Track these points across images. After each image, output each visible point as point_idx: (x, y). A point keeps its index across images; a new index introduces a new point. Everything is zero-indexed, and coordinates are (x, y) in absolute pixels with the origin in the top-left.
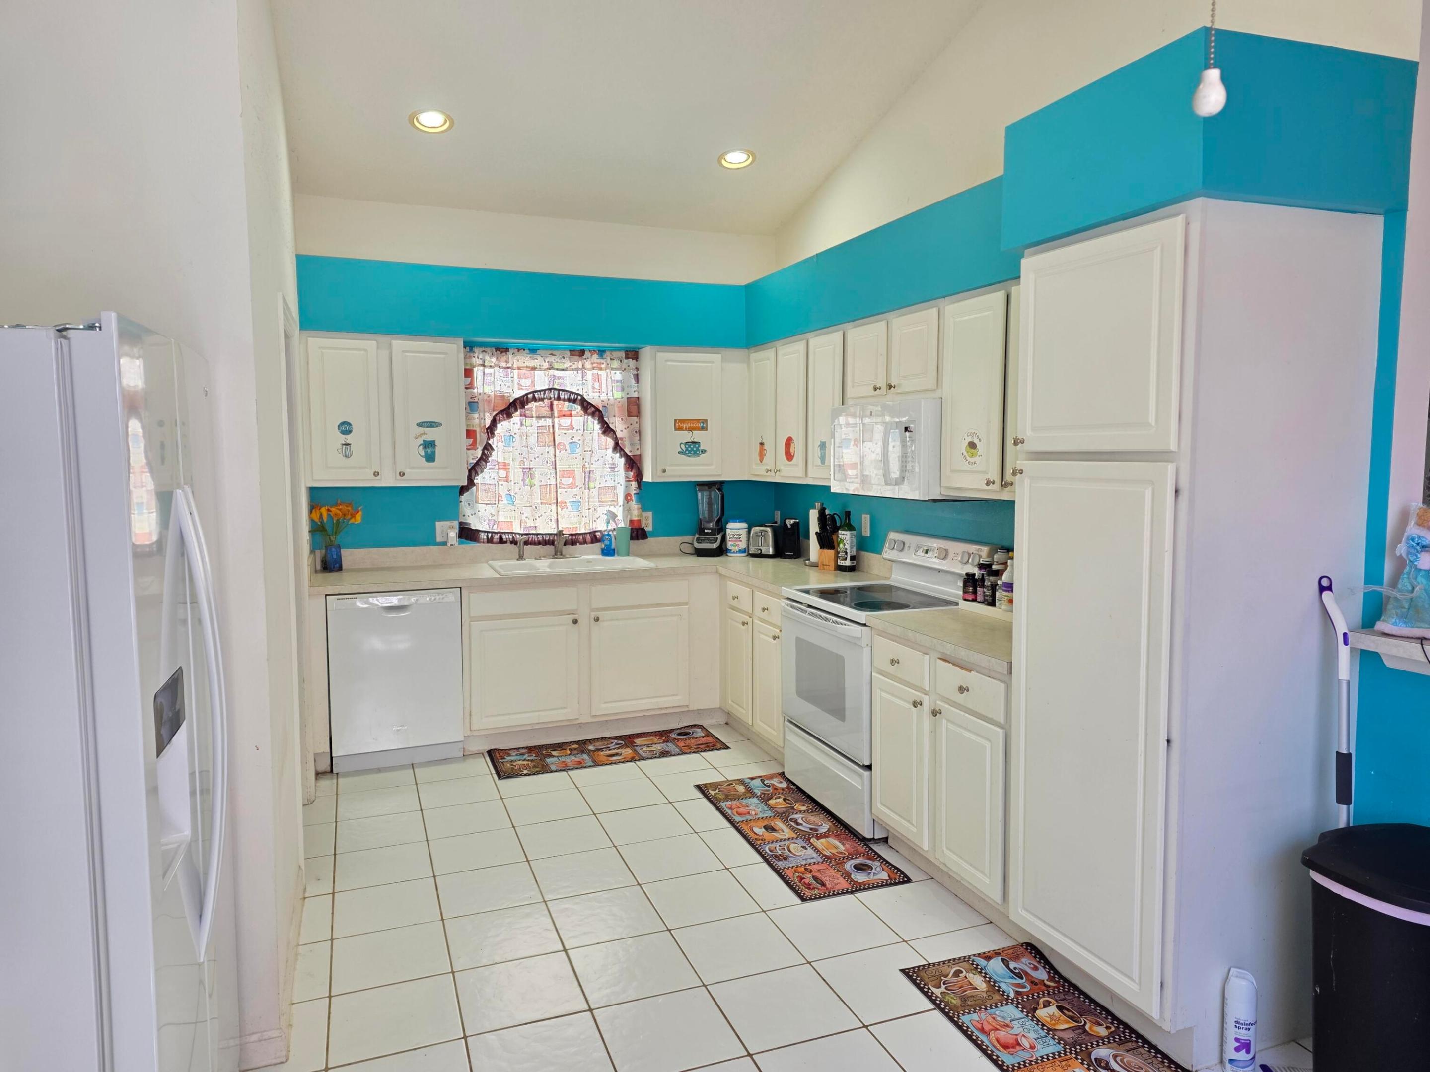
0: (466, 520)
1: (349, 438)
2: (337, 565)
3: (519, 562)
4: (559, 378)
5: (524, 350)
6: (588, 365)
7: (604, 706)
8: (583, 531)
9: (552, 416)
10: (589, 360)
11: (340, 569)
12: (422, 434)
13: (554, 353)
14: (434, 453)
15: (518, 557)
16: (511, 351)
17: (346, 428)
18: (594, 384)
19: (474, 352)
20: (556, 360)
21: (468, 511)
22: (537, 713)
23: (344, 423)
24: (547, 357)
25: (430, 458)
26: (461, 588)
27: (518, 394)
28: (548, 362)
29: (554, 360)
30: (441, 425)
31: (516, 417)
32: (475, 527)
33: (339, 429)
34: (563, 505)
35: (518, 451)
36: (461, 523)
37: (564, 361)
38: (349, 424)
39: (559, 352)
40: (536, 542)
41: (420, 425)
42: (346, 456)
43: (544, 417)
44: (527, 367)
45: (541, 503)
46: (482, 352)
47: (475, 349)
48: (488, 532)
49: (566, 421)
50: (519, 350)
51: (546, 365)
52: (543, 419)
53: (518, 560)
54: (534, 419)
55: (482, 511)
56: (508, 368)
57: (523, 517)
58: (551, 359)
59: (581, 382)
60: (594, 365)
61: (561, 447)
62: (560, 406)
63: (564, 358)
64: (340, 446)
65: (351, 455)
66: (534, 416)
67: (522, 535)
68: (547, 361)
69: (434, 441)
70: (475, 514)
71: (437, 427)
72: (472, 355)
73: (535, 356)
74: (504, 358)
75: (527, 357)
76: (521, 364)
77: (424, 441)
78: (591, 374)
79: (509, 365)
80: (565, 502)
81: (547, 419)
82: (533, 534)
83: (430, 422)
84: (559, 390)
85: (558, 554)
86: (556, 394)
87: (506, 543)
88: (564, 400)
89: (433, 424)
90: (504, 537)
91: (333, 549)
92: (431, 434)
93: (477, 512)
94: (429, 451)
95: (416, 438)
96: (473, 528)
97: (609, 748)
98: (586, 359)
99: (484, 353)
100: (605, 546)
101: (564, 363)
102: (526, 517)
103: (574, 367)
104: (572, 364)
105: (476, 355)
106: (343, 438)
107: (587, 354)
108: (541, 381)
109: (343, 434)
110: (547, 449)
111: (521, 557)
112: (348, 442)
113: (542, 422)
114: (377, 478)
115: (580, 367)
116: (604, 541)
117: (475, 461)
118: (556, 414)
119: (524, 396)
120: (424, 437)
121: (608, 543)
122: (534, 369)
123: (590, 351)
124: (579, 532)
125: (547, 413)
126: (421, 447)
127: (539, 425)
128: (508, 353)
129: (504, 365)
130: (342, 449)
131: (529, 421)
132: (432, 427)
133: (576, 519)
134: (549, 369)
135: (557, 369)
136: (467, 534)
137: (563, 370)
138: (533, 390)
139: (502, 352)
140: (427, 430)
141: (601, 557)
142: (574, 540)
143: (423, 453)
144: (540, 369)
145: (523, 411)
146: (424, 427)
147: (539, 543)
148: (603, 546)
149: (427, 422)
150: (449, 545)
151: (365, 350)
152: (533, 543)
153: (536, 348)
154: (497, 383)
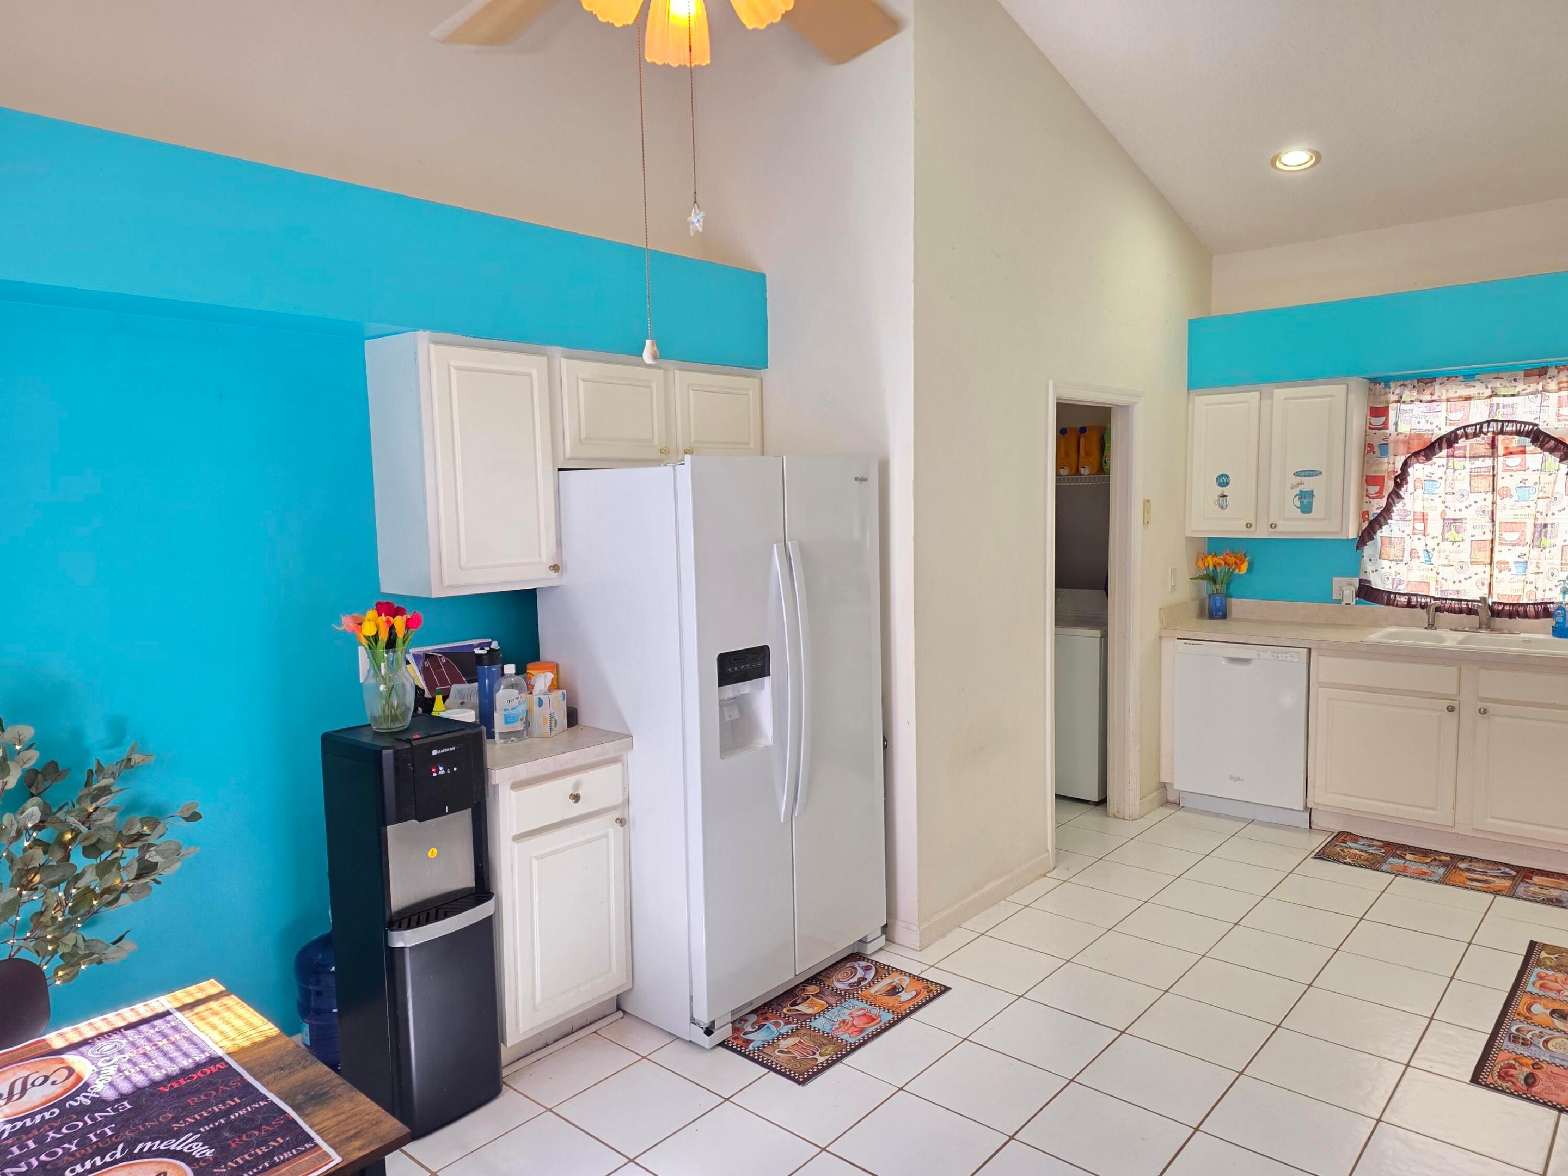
0: (1368, 577)
1: (1226, 490)
2: (1220, 613)
3: (1426, 630)
4: (1505, 406)
5: (1457, 377)
6: (1553, 385)
7: (1491, 821)
8: (1525, 601)
9: (1493, 455)
10: (1555, 379)
11: (1224, 616)
12: (1299, 484)
13: (1500, 375)
14: (1311, 504)
15: (1426, 625)
16: (1438, 381)
17: (1223, 481)
18: (1558, 410)
19: (1390, 388)
20: (1504, 384)
21: (1370, 568)
22: (1395, 806)
23: (1222, 476)
24: (1490, 382)
25: (1306, 509)
26: (1310, 649)
27: (1446, 430)
28: (1491, 388)
29: (1501, 385)
30: (1321, 473)
31: (1440, 458)
32: (1376, 585)
33: (1217, 481)
34: (1503, 566)
35: (1442, 499)
36: (1361, 581)
37: (1516, 384)
38: (1227, 476)
39: (1508, 374)
40: (1457, 609)
41: (1297, 474)
42: (1222, 508)
43: (1482, 457)
44: (1460, 397)
45: (1471, 562)
46: (1400, 386)
47: (1392, 385)
48: (1390, 593)
49: (1514, 461)
50: (1449, 378)
51: (1488, 392)
52: (1481, 459)
53: (1426, 628)
54: (1468, 460)
55: (1387, 570)
56: (1433, 401)
57: (1439, 577)
58: (1497, 384)
59: (1539, 409)
60: (1562, 385)
61: (1505, 493)
62: (1507, 442)
63: (1515, 380)
64: (1217, 498)
65: (1227, 507)
66: (1468, 455)
67: (1435, 599)
68: (1489, 386)
69: (1312, 491)
70: (1376, 571)
71: (1316, 475)
72: (1387, 390)
73: (1472, 383)
74: (1428, 391)
75: (1461, 385)
76: (1451, 394)
77: (1300, 491)
78: (1557, 398)
79: (1434, 398)
80: (1508, 563)
81: (1487, 459)
82: (1452, 599)
83: (1308, 471)
84: (1503, 422)
85: (1485, 626)
86: (1501, 427)
87: (1414, 607)
88: (1511, 433)
89: (1312, 473)
90: (1414, 599)
91: (1218, 598)
92: (1309, 484)
93: (1379, 569)
94: (1306, 501)
95: (1292, 488)
96: (1374, 587)
97: (1487, 872)
98: (1550, 378)
99: (1402, 387)
100: (1557, 623)
101: (1516, 387)
102: (1443, 579)
103: (1529, 390)
104: (1526, 387)
105: (1392, 390)
106: (1220, 490)
107: (1552, 371)
108: (1478, 412)
109: (1221, 486)
110: (1483, 495)
111: (1431, 626)
112: (1225, 494)
113: (1479, 463)
114: (1250, 529)
115: (1540, 389)
116: (1555, 616)
117: (1379, 512)
118: (1501, 451)
119: (1452, 432)
120: (1301, 488)
121: (1561, 620)
122: (1468, 398)
123: (1556, 367)
124: (1521, 602)
125: (1487, 451)
126: (1297, 497)
127: (1474, 466)
128: (1434, 383)
129: (1428, 398)
130: (1219, 500)
131: (1458, 463)
132: (1310, 476)
133: (1520, 586)
134: (1491, 396)
135: (1504, 396)
136: (1367, 593)
137: (1513, 395)
138: (1465, 424)
139: (1426, 384)
140: (1305, 479)
141: (1550, 637)
142: (1515, 611)
143: (1298, 504)
144: (1479, 398)
145: (1451, 450)
146: (1301, 476)
147: (1460, 611)
148: (1554, 623)
149: (1305, 471)
150: (1343, 603)
151: (1247, 402)
152: (1451, 610)
153: (1475, 373)
154: (1414, 421)
